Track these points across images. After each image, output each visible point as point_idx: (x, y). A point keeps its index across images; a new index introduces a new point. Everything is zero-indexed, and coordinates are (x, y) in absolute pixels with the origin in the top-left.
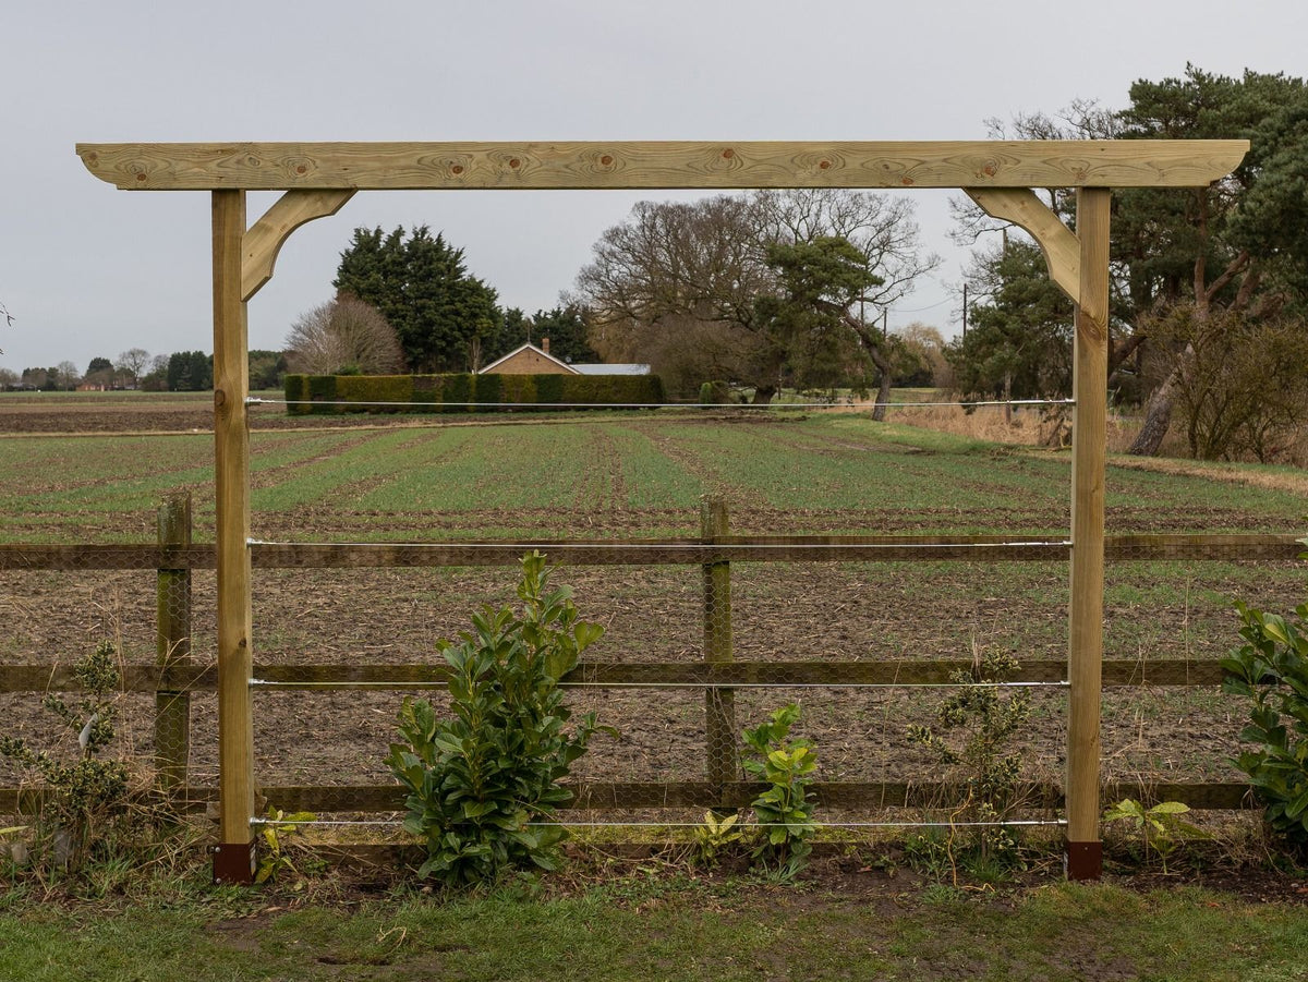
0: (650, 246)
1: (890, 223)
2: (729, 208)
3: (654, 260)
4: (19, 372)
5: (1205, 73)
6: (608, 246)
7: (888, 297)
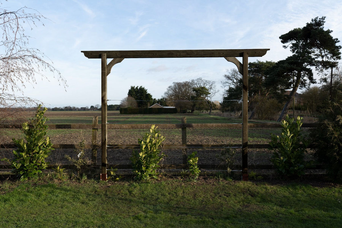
0: (175, 89)
1: (212, 85)
2: (187, 83)
3: (176, 91)
4: (80, 108)
5: (260, 61)
6: (169, 89)
7: (211, 96)
